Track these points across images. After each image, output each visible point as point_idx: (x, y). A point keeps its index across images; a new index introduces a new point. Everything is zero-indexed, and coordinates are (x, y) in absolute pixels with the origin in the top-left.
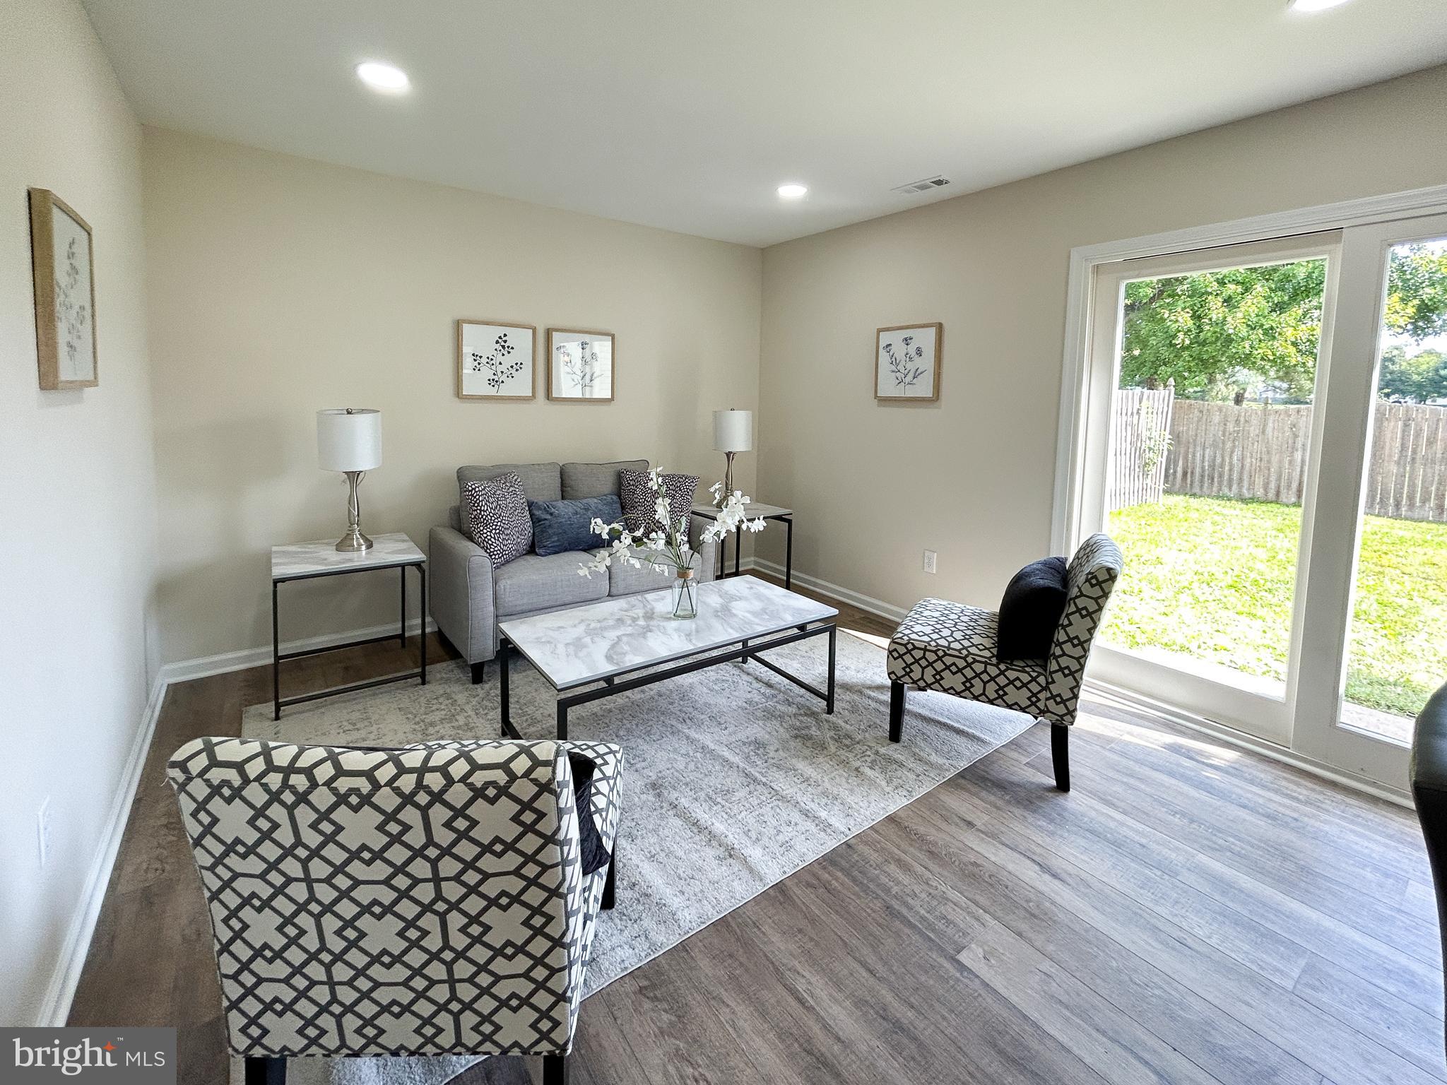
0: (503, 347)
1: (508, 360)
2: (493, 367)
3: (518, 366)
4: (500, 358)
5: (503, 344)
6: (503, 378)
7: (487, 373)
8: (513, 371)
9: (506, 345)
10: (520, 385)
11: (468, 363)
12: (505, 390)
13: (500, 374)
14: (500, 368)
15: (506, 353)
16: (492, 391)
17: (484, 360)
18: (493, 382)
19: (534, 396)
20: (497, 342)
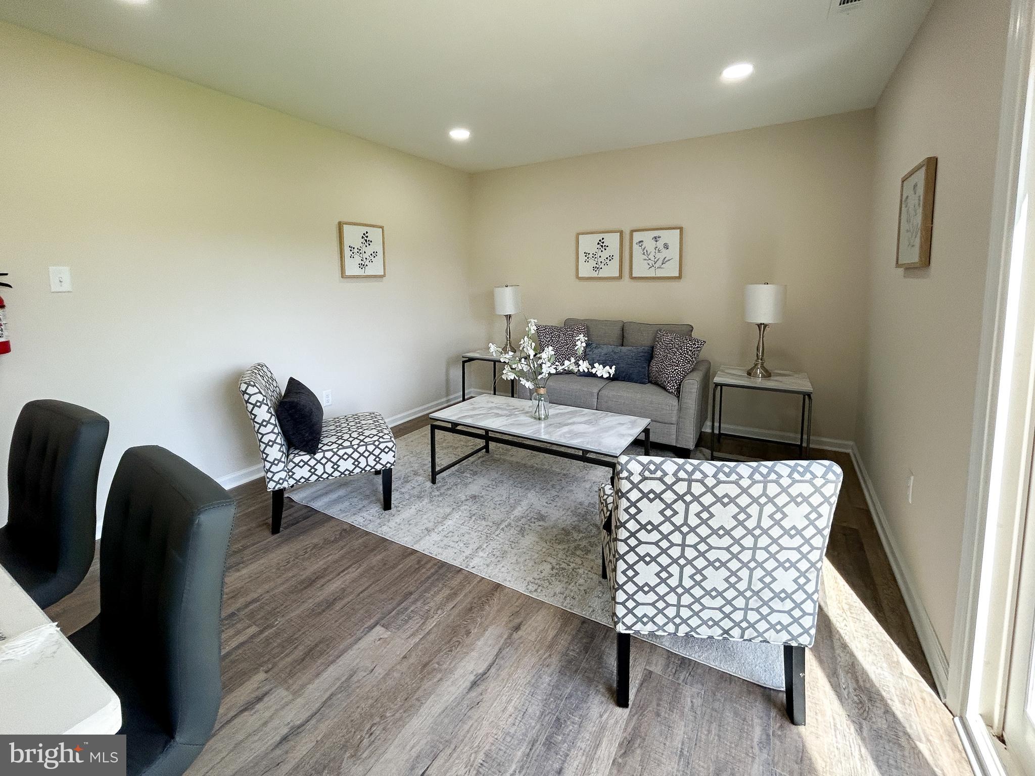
0: (602, 246)
1: (605, 254)
2: (596, 260)
3: (611, 258)
4: (600, 253)
5: (602, 244)
6: (602, 266)
7: (592, 263)
8: (608, 261)
9: (604, 245)
10: (612, 270)
11: (582, 258)
12: (602, 274)
13: (600, 263)
14: (600, 260)
15: (603, 250)
16: (595, 274)
17: (591, 255)
18: (596, 269)
19: (620, 277)
20: (598, 244)
